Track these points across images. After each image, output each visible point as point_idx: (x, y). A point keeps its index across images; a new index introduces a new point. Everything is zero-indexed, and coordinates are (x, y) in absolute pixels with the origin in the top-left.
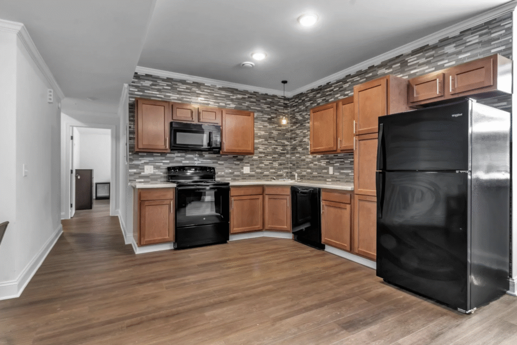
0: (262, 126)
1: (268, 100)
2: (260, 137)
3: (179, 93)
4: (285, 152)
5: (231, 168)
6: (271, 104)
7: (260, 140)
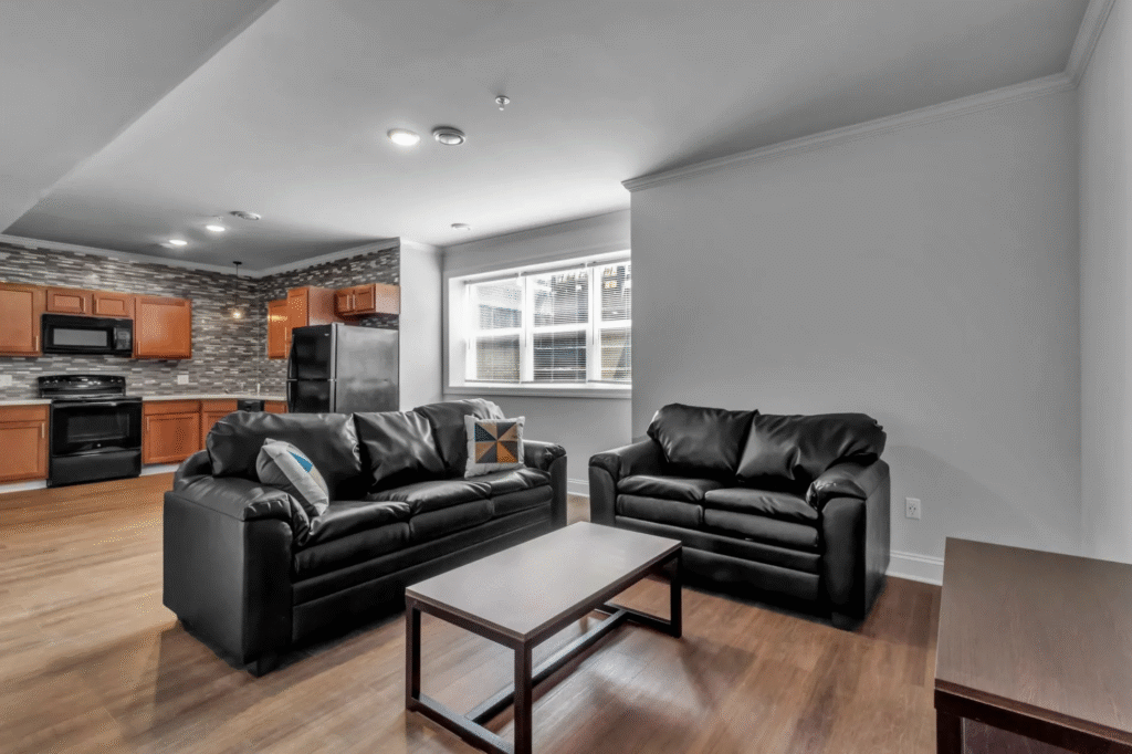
0: (210, 318)
1: (221, 281)
3: (61, 270)
4: (251, 353)
5: (155, 378)
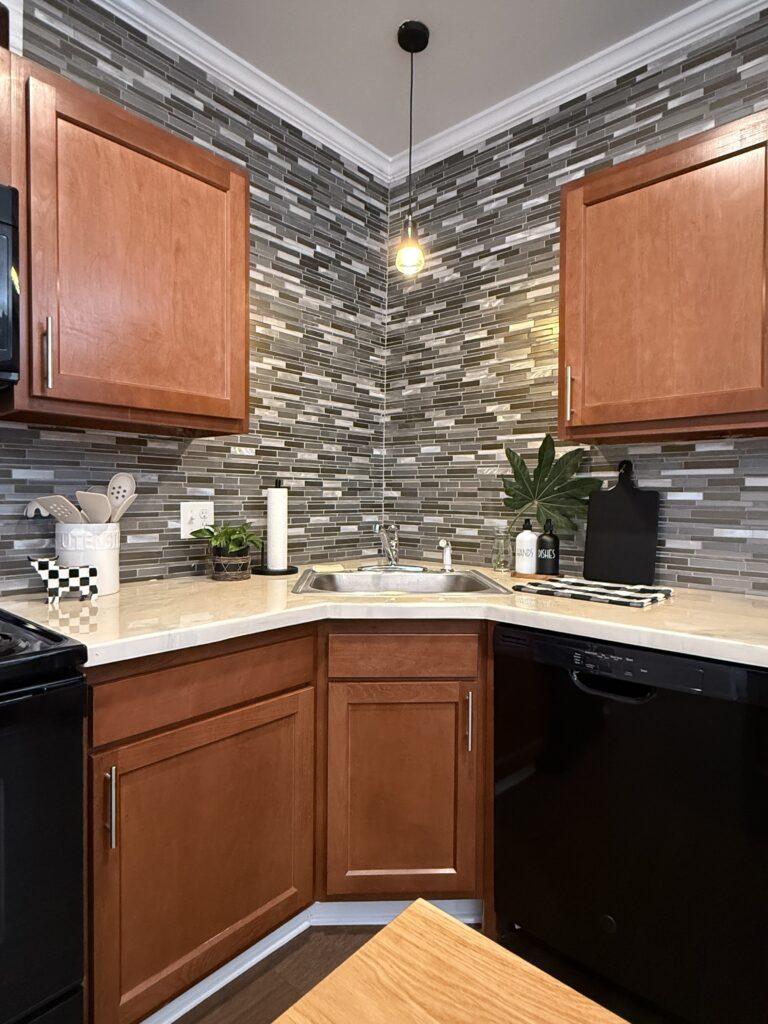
0: (275, 293)
1: (301, 162)
2: (266, 347)
4: (369, 432)
6: (316, 189)
7: (268, 363)
